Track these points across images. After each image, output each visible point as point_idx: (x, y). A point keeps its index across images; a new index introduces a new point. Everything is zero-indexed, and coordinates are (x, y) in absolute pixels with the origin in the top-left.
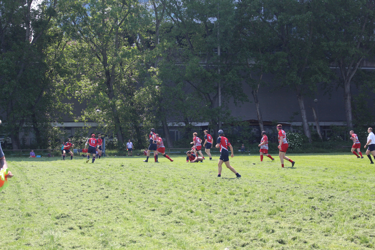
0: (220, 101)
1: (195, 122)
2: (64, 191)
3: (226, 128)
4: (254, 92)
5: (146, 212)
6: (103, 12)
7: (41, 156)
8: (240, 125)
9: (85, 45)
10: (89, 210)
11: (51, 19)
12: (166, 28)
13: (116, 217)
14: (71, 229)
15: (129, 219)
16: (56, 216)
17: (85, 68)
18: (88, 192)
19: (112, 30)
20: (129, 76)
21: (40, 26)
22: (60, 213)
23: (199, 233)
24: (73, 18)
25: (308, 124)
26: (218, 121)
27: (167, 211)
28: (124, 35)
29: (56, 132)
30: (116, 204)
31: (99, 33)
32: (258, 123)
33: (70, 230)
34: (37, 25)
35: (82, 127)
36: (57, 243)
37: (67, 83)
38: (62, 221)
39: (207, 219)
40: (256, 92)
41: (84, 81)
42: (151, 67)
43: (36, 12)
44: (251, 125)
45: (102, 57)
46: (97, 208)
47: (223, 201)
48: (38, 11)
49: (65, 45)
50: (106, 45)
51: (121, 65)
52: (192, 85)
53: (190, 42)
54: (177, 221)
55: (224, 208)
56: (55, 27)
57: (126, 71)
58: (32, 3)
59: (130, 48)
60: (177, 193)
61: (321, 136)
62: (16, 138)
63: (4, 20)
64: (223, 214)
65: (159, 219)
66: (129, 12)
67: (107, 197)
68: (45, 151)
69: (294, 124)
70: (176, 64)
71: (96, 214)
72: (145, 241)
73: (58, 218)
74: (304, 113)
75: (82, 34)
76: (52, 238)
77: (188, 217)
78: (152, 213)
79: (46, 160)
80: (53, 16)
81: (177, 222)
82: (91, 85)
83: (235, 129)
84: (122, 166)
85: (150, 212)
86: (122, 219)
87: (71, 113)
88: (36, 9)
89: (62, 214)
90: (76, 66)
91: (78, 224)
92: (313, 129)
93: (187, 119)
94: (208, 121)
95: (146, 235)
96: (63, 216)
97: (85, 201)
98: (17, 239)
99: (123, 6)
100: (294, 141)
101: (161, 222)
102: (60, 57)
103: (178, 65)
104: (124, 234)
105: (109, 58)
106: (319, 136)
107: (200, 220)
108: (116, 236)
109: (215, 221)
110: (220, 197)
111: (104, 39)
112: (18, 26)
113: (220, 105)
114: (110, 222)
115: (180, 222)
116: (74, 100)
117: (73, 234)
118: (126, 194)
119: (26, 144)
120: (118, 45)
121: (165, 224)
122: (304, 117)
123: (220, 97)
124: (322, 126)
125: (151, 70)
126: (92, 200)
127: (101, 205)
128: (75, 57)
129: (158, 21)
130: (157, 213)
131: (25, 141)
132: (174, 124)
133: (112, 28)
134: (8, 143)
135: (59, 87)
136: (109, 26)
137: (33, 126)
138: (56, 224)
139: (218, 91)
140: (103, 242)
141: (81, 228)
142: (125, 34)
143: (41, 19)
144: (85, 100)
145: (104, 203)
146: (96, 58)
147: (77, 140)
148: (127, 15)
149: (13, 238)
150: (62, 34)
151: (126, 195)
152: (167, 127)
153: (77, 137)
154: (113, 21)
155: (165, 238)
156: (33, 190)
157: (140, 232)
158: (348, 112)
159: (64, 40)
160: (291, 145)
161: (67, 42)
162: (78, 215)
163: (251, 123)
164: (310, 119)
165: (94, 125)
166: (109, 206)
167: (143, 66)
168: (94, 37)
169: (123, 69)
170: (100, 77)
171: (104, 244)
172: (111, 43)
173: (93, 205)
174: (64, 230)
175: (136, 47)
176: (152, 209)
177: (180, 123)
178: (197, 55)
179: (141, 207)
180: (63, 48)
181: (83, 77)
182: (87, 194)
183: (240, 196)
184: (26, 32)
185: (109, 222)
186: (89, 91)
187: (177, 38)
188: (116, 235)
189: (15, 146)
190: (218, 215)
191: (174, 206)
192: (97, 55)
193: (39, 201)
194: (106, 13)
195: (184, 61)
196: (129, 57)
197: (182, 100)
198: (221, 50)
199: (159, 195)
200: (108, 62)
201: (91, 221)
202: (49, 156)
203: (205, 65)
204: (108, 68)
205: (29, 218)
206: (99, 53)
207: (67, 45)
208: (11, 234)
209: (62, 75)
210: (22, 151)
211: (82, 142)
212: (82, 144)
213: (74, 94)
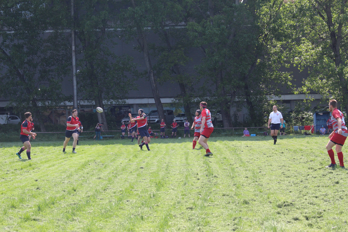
2: (285, 176)
7: (256, 135)
10: (316, 197)
14: (296, 219)
16: (278, 204)
17: (306, 30)
18: (314, 176)
22: (282, 201)
33: (295, 221)
35: (303, 100)
37: (285, 49)
38: (284, 210)
41: (305, 44)
45: (325, 15)
46: (326, 195)
62: (227, 114)
67: (337, 183)
68: (261, 129)
71: (325, 203)
73: (279, 206)
79: (263, 140)
82: (313, 49)
87: (289, 83)
89: (284, 202)
90: (295, 27)
91: (304, 215)
96: (286, 205)
97: (311, 187)
98: (234, 230)
102: (275, 18)
105: (335, 16)
114: (343, 212)
116: (293, 70)
117: (298, 225)
119: (238, 121)
126: (319, 187)
127: (330, 192)
128: (294, 17)
131: (237, 118)
134: (218, 120)
135: (276, 53)
137: (246, 100)
138: (279, 213)
141: (307, 219)
144: (306, 68)
145: (333, 190)
146: (318, 17)
147: (298, 115)
149: (230, 229)
153: (298, 112)
156: (250, 174)
162: (304, 203)
165: (318, 97)
166: (341, 194)
170: (324, 39)
173: (320, 191)
174: (289, 220)
180: (280, 7)
181: (304, 40)
182: (313, 179)
185: (341, 213)
186: (311, 57)
189: (226, 123)
192: (319, 13)
193: (257, 186)
200: (333, 20)
201: (320, 211)
202: (265, 134)
204: (333, 28)
205: (247, 205)
206: (322, 10)
207: (284, 3)
208: (227, 223)
209: (278, 39)
210: (234, 129)
211: (303, 118)
212: (304, 120)
213: (293, 61)
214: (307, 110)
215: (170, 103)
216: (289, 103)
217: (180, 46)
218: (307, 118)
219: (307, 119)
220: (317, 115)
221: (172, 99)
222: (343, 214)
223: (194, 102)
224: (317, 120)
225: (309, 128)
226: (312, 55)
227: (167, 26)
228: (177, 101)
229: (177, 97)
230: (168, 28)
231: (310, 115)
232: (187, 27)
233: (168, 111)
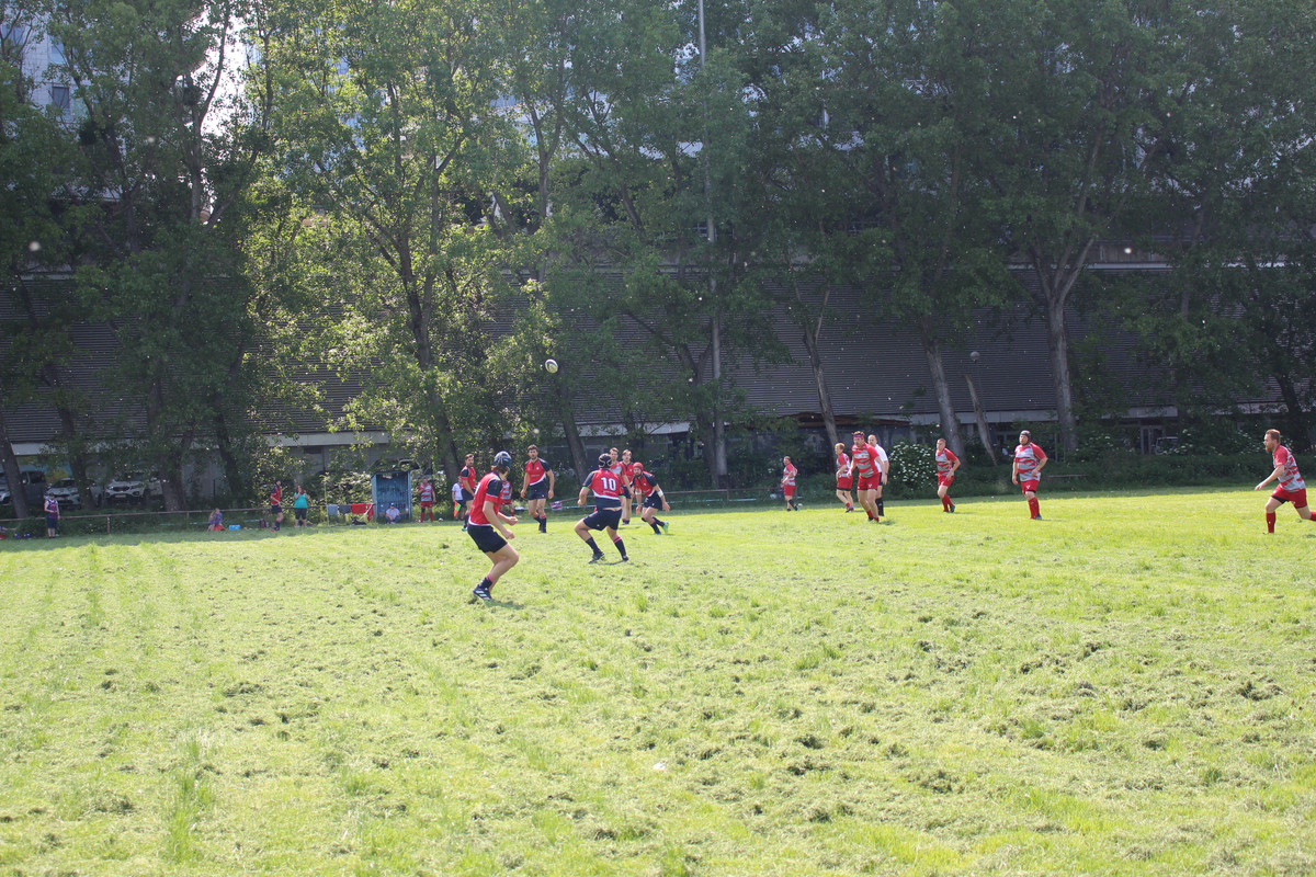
0: (717, 366)
1: (651, 422)
2: (268, 621)
3: (737, 436)
4: (810, 338)
5: (471, 673)
6: (397, 136)
7: (242, 527)
8: (773, 427)
9: (352, 225)
10: (320, 669)
11: (258, 160)
12: (568, 172)
13: (384, 688)
14: (258, 722)
15: (419, 691)
16: (225, 689)
17: (354, 287)
18: (332, 620)
19: (420, 184)
20: (471, 305)
21: (232, 177)
22: (238, 681)
23: (599, 724)
24: (316, 154)
25: (957, 421)
26: (715, 419)
27: (526, 667)
28: (456, 196)
29: (280, 461)
30: (396, 653)
31: (388, 192)
32: (822, 420)
33: (255, 727)
34: (220, 175)
35: (350, 446)
36: (204, 762)
37: (306, 330)
38: (238, 701)
39: (628, 686)
40: (814, 338)
41: (352, 321)
42: (530, 281)
43: (218, 143)
44: (804, 428)
45: (396, 256)
46: (345, 663)
47: (687, 635)
48: (223, 139)
49: (298, 226)
50: (407, 226)
51: (449, 276)
52: (641, 322)
53: (633, 209)
54: (548, 693)
55: (684, 653)
56: (270, 179)
57: (464, 291)
58: (205, 118)
59: (473, 231)
60: (571, 616)
61: (990, 451)
62: (175, 482)
63: (135, 166)
64: (675, 671)
65: (501, 688)
66: (465, 134)
67: (379, 633)
68: (252, 514)
69: (915, 420)
70: (596, 270)
71: (336, 681)
72: (445, 752)
73: (230, 694)
74: (943, 389)
75: (341, 195)
76: (194, 749)
77: (582, 680)
78: (487, 672)
79: (253, 537)
80: (261, 150)
81: (546, 697)
82: (369, 331)
83: (760, 438)
84: (445, 547)
85: (482, 671)
86: (401, 693)
87: (317, 407)
88: (218, 134)
89: (242, 684)
90: (327, 281)
91: (279, 711)
92: (971, 432)
93: (630, 415)
94: (687, 420)
95: (454, 735)
96: (247, 690)
97: (316, 647)
98: (103, 755)
99: (449, 118)
100: (917, 466)
101: (505, 697)
102: (282, 260)
103: (603, 271)
104: (393, 733)
105: (417, 257)
106: (985, 449)
107: (609, 688)
108: (371, 741)
109: (649, 690)
110: (682, 625)
111: (399, 208)
112: (173, 180)
113: (718, 375)
114: (367, 701)
115: (554, 696)
116: (325, 375)
117: (259, 736)
118: (431, 623)
119: (202, 495)
120: (439, 225)
121: (514, 702)
122: (945, 401)
123: (717, 353)
124: (994, 424)
125: (529, 289)
126: (335, 644)
127: (355, 655)
128: (327, 259)
129: (545, 156)
130: (502, 673)
131: (199, 488)
132: (597, 430)
133: (422, 179)
134: (154, 493)
135: (285, 340)
136: (413, 172)
137: (218, 447)
138: (222, 710)
139: (711, 340)
140: (329, 756)
141: (285, 720)
142: (458, 194)
143: (233, 160)
144: (353, 371)
145: (364, 650)
146: (380, 260)
147: (338, 480)
148: (460, 141)
149: (96, 753)
150: (287, 199)
151: (430, 626)
152: (579, 439)
153: (337, 473)
154: (423, 161)
155: (502, 741)
156: (187, 618)
157: (441, 725)
158: (1060, 383)
159: (293, 216)
160: (911, 477)
161: (302, 218)
162: (287, 683)
163: (801, 420)
164: (961, 405)
165: (382, 437)
166: (378, 658)
167: (509, 278)
168: (372, 204)
169: (454, 287)
170: (393, 309)
171: (331, 762)
172: (421, 218)
173: (333, 655)
174: (239, 726)
175: (486, 227)
176: (490, 663)
177: (613, 427)
178: (651, 243)
179: (463, 659)
180: (293, 235)
181: (350, 311)
182: (329, 625)
183: (738, 619)
184: (191, 196)
185: (364, 702)
186: (365, 349)
187: (599, 199)
188: (371, 737)
189: (171, 502)
190: (662, 675)
191: (551, 653)
192: (383, 250)
193: (193, 648)
194: (403, 138)
195: (618, 259)
196: (470, 256)
197: (616, 365)
198: (717, 226)
199: (520, 625)
200: (413, 268)
201: (316, 700)
202: (262, 526)
203: (672, 270)
204: (414, 285)
205: (152, 695)
206: (390, 244)
207: (303, 226)
208: (92, 740)
209: (292, 308)
210: (191, 514)
211: (350, 487)
212: (351, 492)
213: (326, 358)
214: (360, 467)
215: (37, 456)
216: (320, 452)
217: (58, 321)
218: (359, 486)
219: (359, 488)
220: (380, 479)
221: (42, 446)
222: (366, 705)
223: (94, 453)
224: (378, 490)
225: (361, 510)
226: (367, 345)
227: (28, 273)
228: (53, 450)
229: (53, 440)
230: (31, 278)
231: (364, 478)
232: (76, 277)
233: (31, 473)
